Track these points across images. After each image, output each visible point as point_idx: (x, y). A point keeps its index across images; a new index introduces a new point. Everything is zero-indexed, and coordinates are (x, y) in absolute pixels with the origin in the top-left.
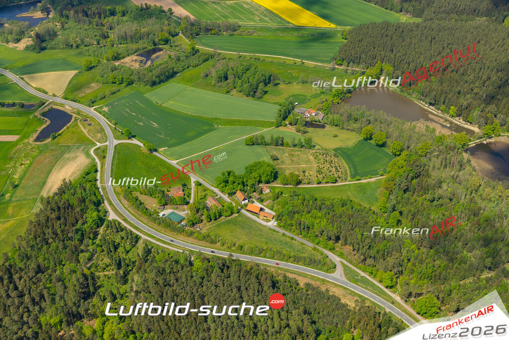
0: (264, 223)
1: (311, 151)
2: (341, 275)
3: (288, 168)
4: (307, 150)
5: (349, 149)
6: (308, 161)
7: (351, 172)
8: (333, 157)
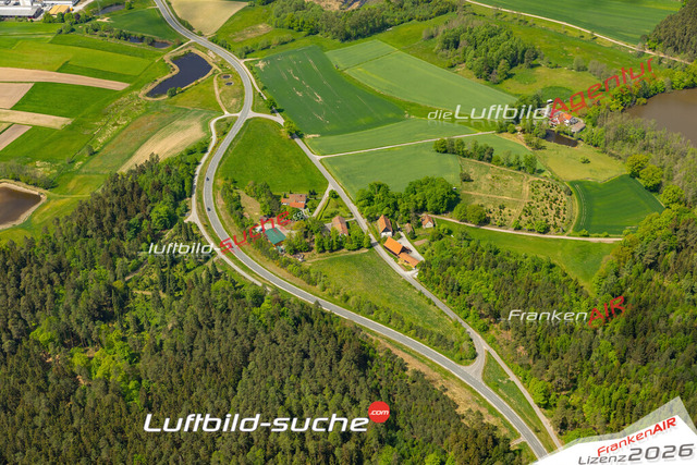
0: (400, 271)
1: (532, 178)
2: (476, 372)
3: (480, 198)
4: (525, 175)
5: (596, 186)
6: (519, 193)
7: (579, 221)
8: (562, 193)
